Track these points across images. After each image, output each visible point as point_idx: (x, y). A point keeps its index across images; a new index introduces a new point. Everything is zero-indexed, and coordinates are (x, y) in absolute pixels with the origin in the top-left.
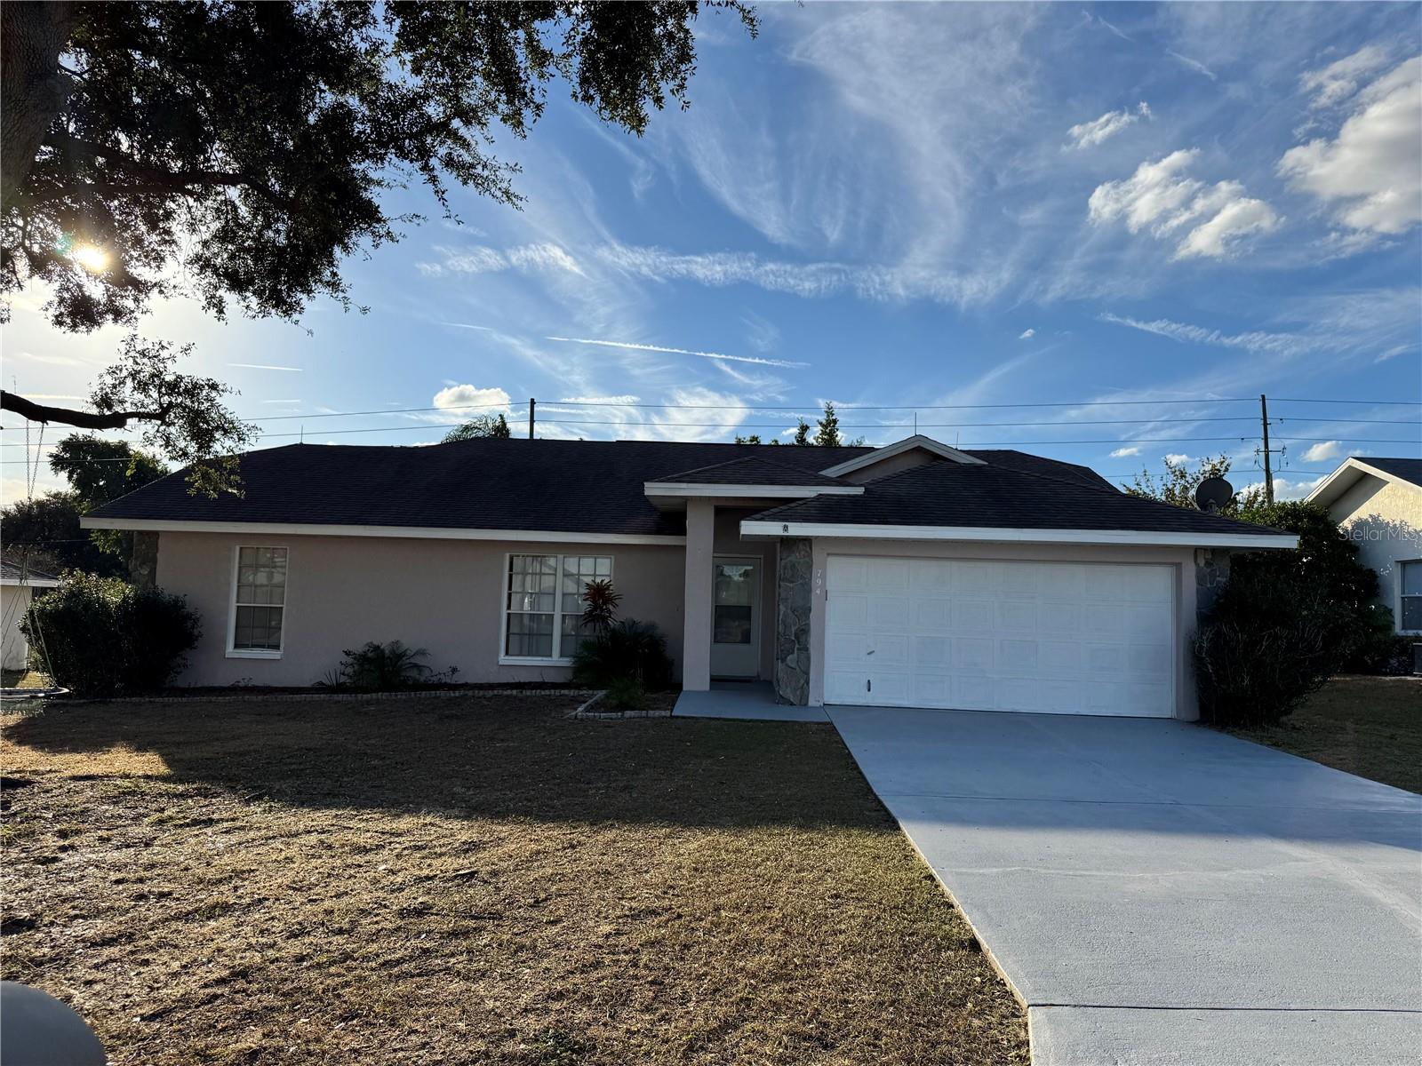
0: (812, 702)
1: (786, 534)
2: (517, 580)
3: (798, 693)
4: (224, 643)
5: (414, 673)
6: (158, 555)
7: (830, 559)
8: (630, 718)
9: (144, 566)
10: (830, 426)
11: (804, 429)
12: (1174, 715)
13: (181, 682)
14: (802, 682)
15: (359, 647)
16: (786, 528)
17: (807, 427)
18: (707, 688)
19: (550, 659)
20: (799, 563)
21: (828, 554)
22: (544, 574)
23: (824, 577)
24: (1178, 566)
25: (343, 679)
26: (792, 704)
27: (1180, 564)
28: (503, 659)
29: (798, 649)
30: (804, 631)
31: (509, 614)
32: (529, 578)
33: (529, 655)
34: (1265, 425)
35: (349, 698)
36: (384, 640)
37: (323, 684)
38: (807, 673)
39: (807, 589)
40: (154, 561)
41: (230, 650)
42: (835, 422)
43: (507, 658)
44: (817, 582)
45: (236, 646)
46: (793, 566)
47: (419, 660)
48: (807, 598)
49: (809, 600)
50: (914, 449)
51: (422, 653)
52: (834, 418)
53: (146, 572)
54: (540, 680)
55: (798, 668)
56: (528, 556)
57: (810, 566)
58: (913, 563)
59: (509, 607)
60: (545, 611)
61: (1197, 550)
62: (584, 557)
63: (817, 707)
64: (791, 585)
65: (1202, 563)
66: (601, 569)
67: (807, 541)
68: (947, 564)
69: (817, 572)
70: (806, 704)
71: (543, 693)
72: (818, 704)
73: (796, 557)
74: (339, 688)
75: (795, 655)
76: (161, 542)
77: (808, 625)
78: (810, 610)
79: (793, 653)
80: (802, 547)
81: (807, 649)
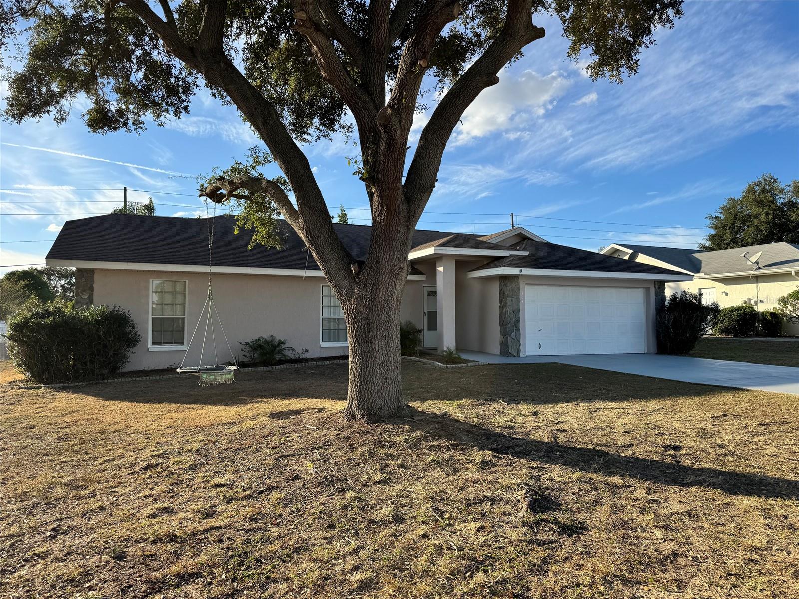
3: (516, 351)
4: (147, 342)
6: (94, 285)
7: (527, 286)
9: (84, 292)
12: (646, 351)
14: (518, 345)
16: (521, 270)
20: (515, 288)
21: (526, 284)
23: (524, 295)
25: (243, 359)
26: (514, 357)
29: (516, 330)
30: (518, 321)
31: (323, 319)
33: (334, 342)
36: (267, 335)
38: (520, 341)
39: (518, 301)
40: (92, 288)
41: (151, 347)
42: (345, 214)
43: (323, 343)
44: (521, 297)
45: (153, 344)
46: (513, 290)
49: (519, 306)
53: (86, 297)
55: (516, 339)
57: (519, 289)
59: (322, 314)
61: (655, 281)
63: (523, 357)
64: (513, 299)
67: (516, 277)
70: (520, 357)
74: (240, 365)
75: (515, 333)
76: (96, 275)
77: (519, 318)
78: (520, 311)
80: (516, 280)
81: (519, 330)
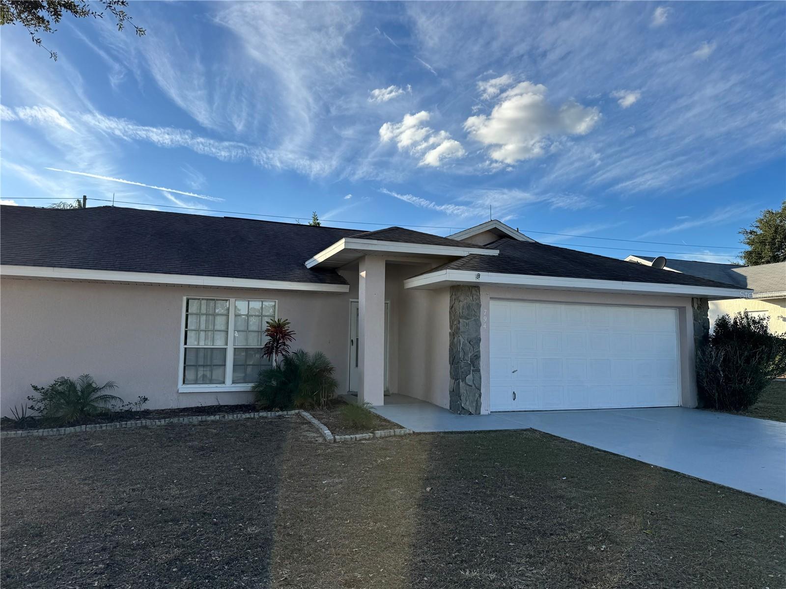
0: (483, 411)
1: (478, 281)
2: (192, 320)
3: (474, 404)
7: (491, 302)
12: (680, 404)
14: (477, 395)
16: (479, 276)
19: (224, 386)
20: (472, 304)
21: (491, 298)
23: (488, 315)
24: (682, 311)
25: (29, 413)
26: (470, 414)
27: (684, 308)
28: (181, 388)
29: (473, 371)
30: (477, 357)
31: (186, 349)
32: (203, 318)
33: (204, 384)
38: (479, 389)
39: (478, 324)
43: (184, 386)
44: (483, 319)
46: (468, 307)
48: (478, 331)
49: (479, 334)
54: (215, 403)
55: (473, 386)
56: (203, 299)
57: (479, 306)
58: (538, 306)
59: (185, 344)
61: (693, 297)
63: (486, 415)
64: (467, 321)
65: (696, 306)
67: (474, 288)
69: (483, 311)
70: (480, 413)
72: (486, 413)
73: (470, 300)
74: (24, 423)
75: (471, 375)
77: (479, 352)
78: (480, 340)
79: (469, 374)
80: (474, 292)
81: (479, 371)
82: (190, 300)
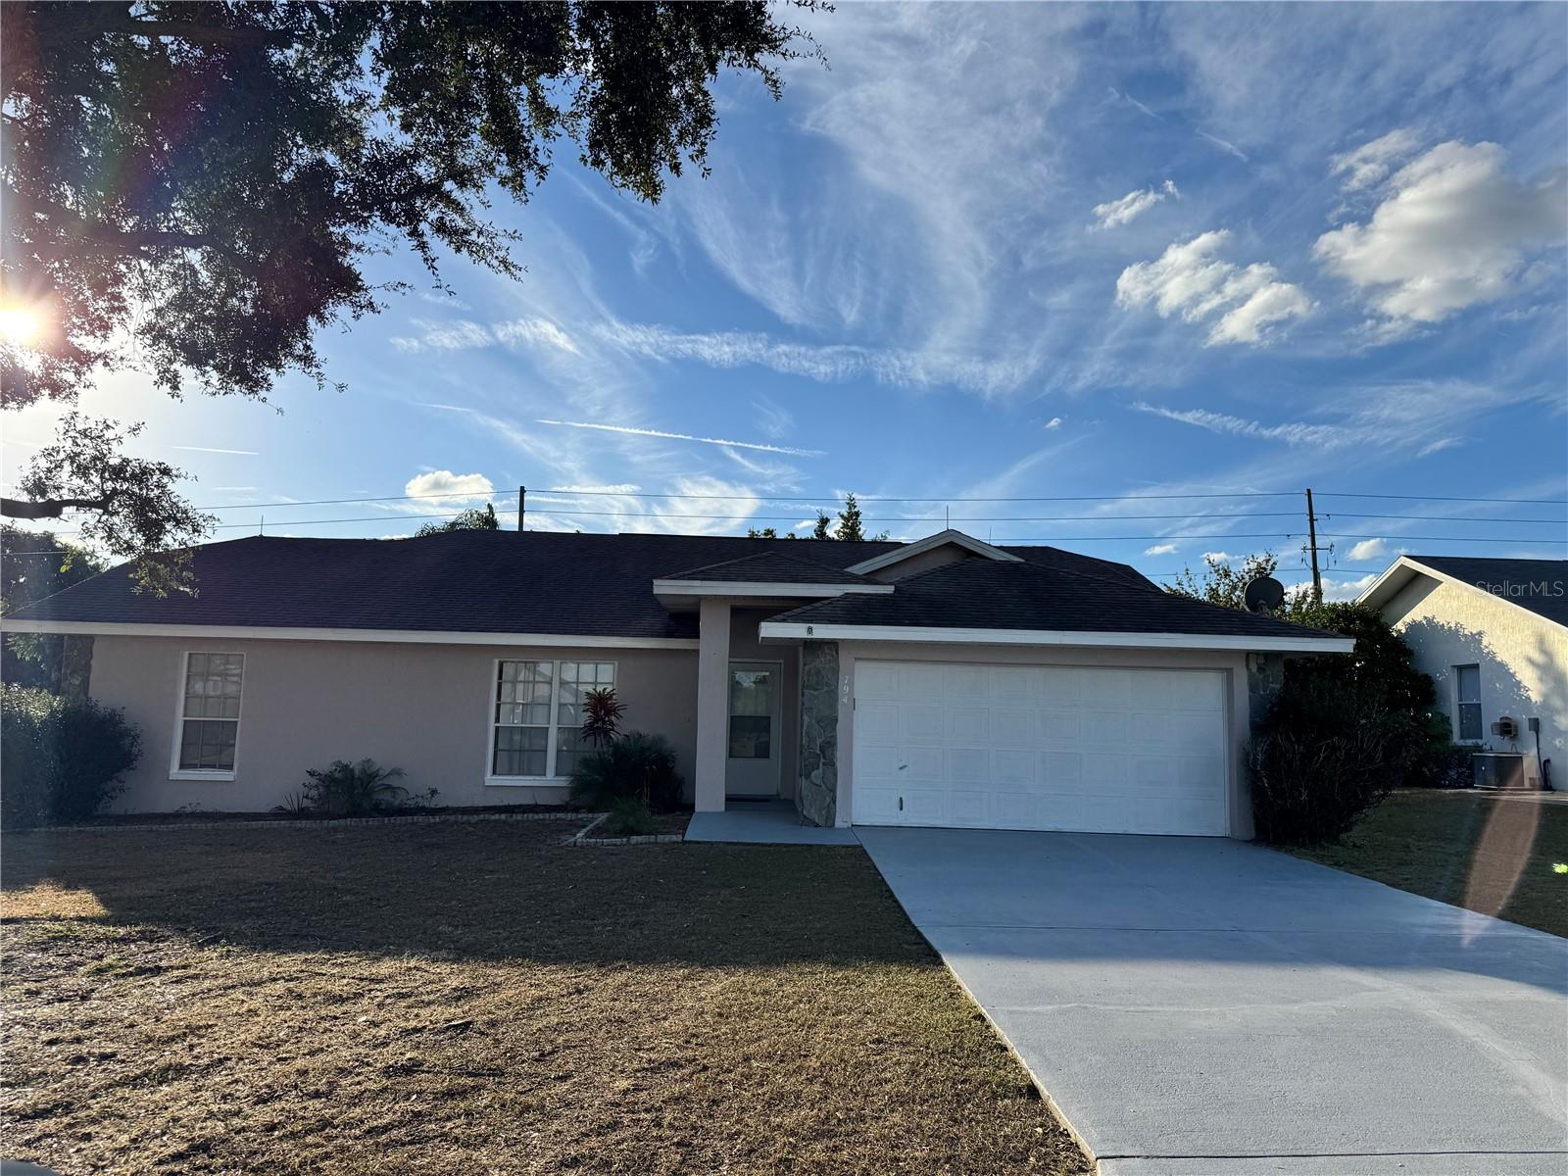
0: (839, 823)
1: (810, 636)
2: (506, 688)
3: (824, 813)
4: (168, 761)
5: (387, 796)
6: (92, 662)
7: (859, 665)
8: (637, 844)
9: (75, 675)
10: (852, 519)
11: (824, 522)
12: (1228, 833)
13: (117, 808)
14: (828, 800)
15: (324, 766)
16: (810, 630)
17: (828, 520)
18: (723, 809)
19: (543, 778)
20: (824, 668)
21: (856, 659)
22: (538, 682)
23: (851, 684)
24: (1229, 672)
25: (306, 803)
26: (817, 826)
27: (1232, 669)
28: (491, 780)
29: (824, 764)
30: (830, 744)
31: (497, 728)
32: (520, 687)
33: (519, 775)
34: (1312, 521)
35: (314, 825)
36: (354, 758)
37: (283, 809)
38: (833, 790)
39: (834, 697)
40: (88, 668)
41: (175, 772)
42: (857, 514)
43: (494, 777)
44: (843, 689)
45: (182, 766)
46: (818, 673)
47: (394, 782)
48: (833, 707)
49: (836, 711)
50: (945, 545)
51: (396, 772)
52: (856, 510)
53: (77, 683)
54: (533, 802)
55: (823, 786)
56: (521, 662)
57: (836, 671)
58: (946, 668)
59: (497, 720)
60: (539, 723)
61: (1248, 654)
62: (583, 663)
63: (843, 829)
64: (816, 693)
65: (1254, 668)
66: (603, 677)
67: (833, 644)
68: (985, 669)
69: (844, 679)
70: (833, 825)
71: (536, 817)
72: (845, 825)
73: (821, 662)
74: (301, 814)
75: (821, 770)
76: (96, 648)
77: (834, 737)
78: (837, 720)
79: (818, 768)
80: (831, 653)
81: (833, 764)
82: (504, 665)
